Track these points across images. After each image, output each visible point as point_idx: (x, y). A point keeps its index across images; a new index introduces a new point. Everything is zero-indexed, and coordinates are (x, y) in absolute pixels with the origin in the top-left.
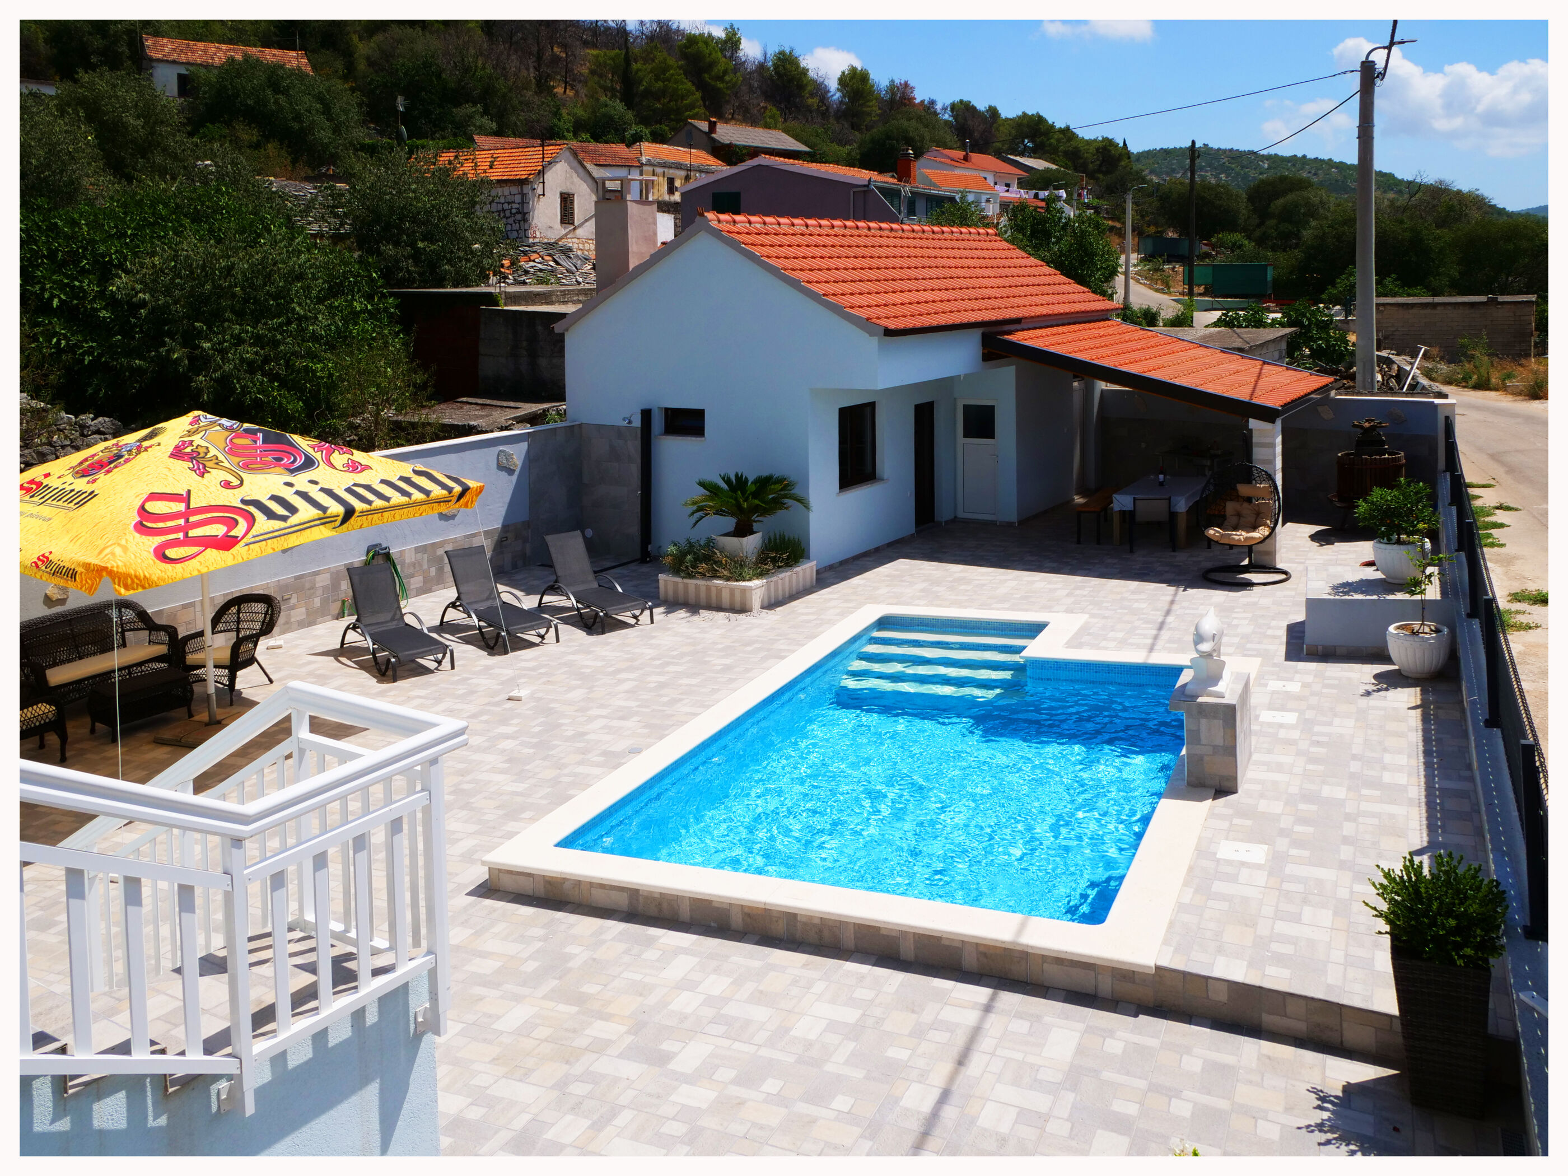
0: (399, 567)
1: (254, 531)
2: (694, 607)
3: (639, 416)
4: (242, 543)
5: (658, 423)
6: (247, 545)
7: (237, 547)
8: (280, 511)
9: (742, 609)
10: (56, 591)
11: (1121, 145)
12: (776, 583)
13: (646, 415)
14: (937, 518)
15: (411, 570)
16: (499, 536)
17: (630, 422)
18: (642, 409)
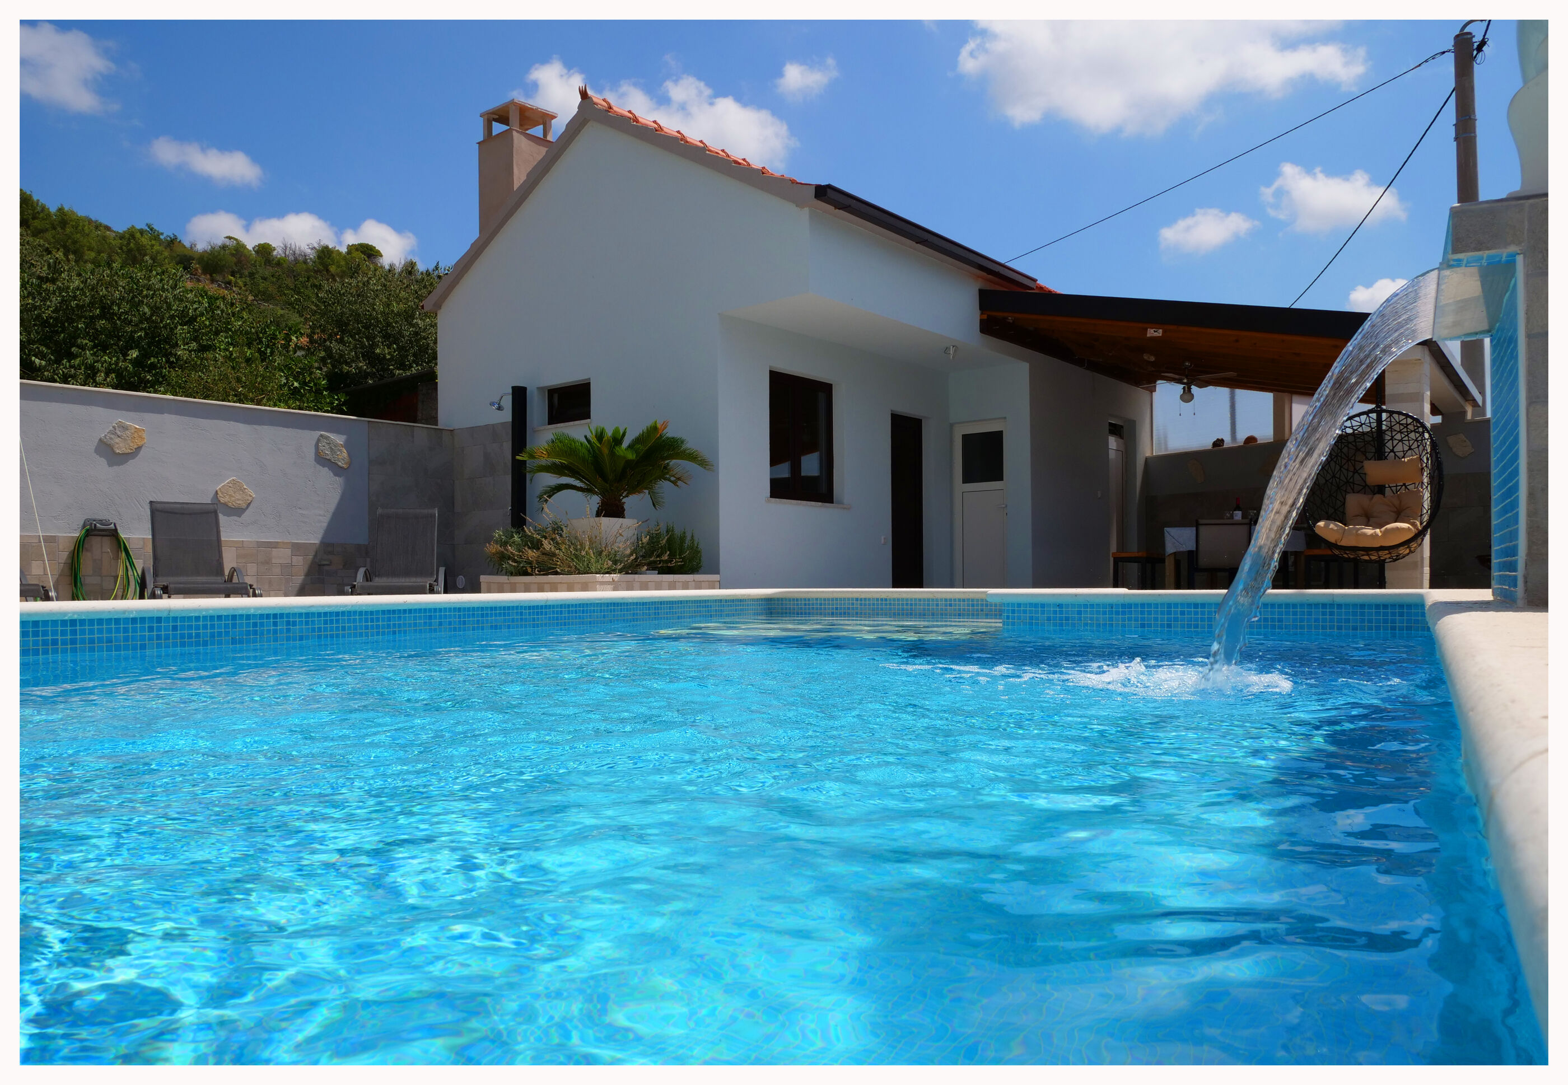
3: (510, 396)
5: (537, 409)
13: (519, 395)
16: (315, 556)
17: (500, 408)
18: (513, 388)
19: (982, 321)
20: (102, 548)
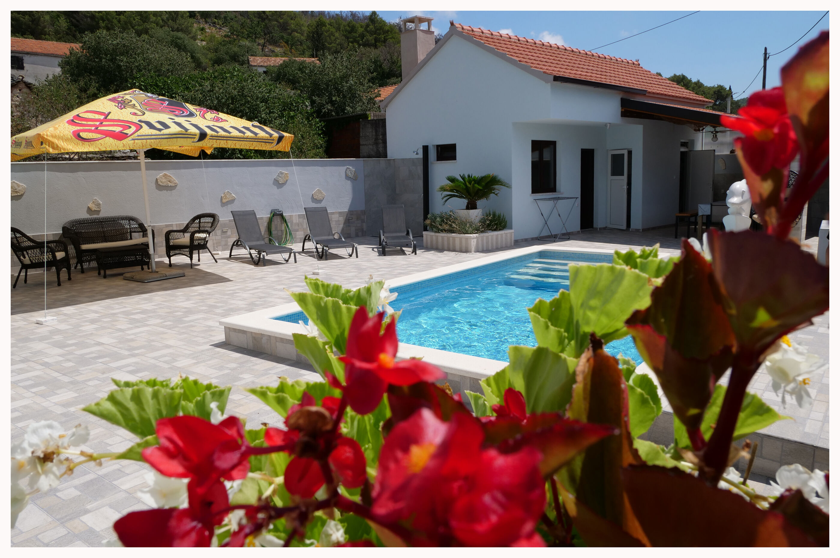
0: (289, 225)
1: (139, 133)
2: (440, 249)
3: (422, 150)
4: (130, 138)
5: (433, 154)
6: (133, 140)
7: (126, 140)
8: (159, 126)
9: (467, 251)
10: (94, 206)
11: (728, 89)
12: (487, 237)
13: (426, 149)
14: (595, 226)
15: (297, 227)
16: (347, 216)
17: (417, 154)
18: (423, 146)
19: (622, 112)
20: (278, 220)
